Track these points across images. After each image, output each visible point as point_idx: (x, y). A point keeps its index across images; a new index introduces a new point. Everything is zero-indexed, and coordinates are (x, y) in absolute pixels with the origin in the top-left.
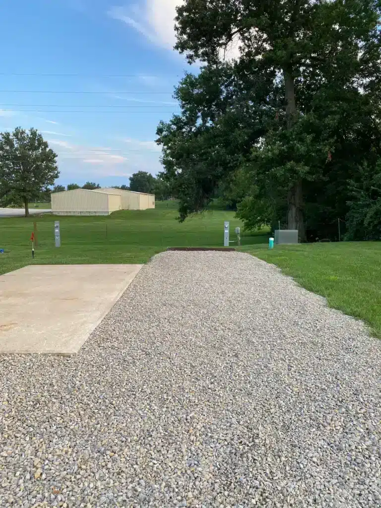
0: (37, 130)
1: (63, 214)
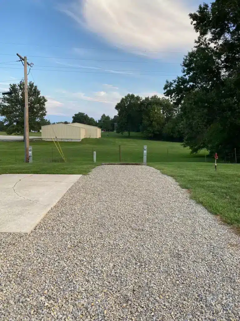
0: (33, 83)
1: (49, 140)
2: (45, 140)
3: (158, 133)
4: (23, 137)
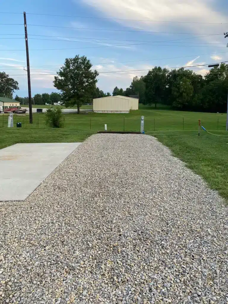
1: (100, 112)
2: (96, 112)
3: (187, 103)
4: (77, 110)
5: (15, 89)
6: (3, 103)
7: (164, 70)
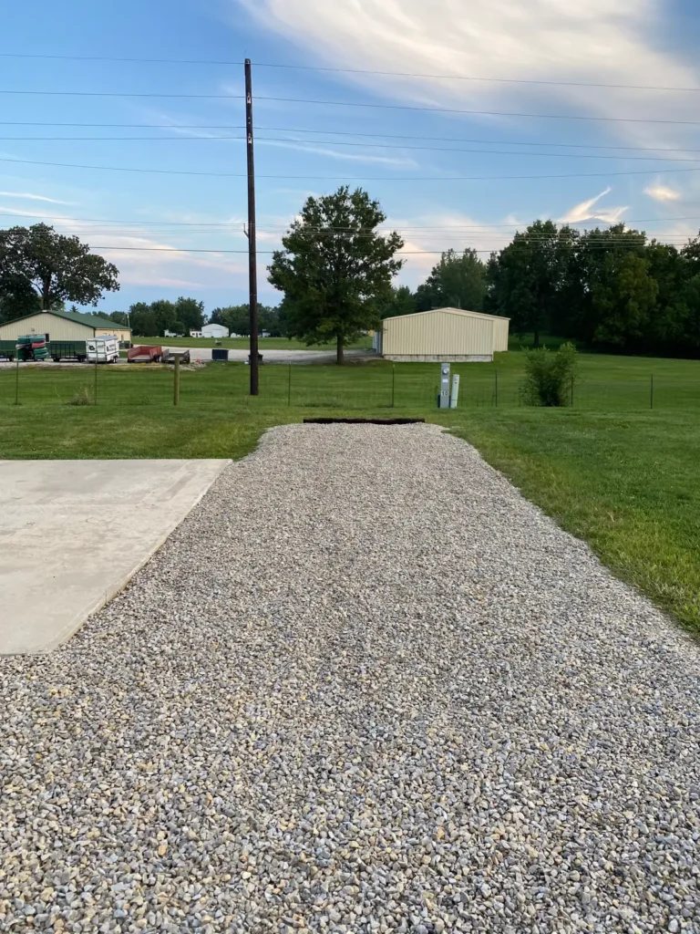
1: (403, 360)
3: (639, 333)
5: (105, 289)
6: (92, 331)
7: (562, 231)
